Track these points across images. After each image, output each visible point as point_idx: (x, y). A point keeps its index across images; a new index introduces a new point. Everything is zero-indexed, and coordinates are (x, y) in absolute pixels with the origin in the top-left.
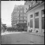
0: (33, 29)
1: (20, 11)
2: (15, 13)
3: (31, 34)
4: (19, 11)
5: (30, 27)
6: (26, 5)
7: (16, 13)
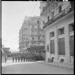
0: (55, 56)
1: (33, 27)
2: (25, 29)
3: (52, 65)
4: (31, 27)
5: (49, 53)
6: (43, 17)
7: (27, 29)
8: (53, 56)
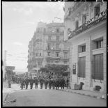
1: (50, 37)
7: (41, 41)
8: (81, 80)
